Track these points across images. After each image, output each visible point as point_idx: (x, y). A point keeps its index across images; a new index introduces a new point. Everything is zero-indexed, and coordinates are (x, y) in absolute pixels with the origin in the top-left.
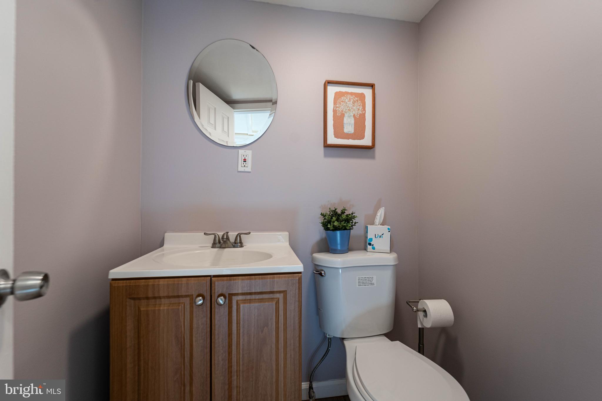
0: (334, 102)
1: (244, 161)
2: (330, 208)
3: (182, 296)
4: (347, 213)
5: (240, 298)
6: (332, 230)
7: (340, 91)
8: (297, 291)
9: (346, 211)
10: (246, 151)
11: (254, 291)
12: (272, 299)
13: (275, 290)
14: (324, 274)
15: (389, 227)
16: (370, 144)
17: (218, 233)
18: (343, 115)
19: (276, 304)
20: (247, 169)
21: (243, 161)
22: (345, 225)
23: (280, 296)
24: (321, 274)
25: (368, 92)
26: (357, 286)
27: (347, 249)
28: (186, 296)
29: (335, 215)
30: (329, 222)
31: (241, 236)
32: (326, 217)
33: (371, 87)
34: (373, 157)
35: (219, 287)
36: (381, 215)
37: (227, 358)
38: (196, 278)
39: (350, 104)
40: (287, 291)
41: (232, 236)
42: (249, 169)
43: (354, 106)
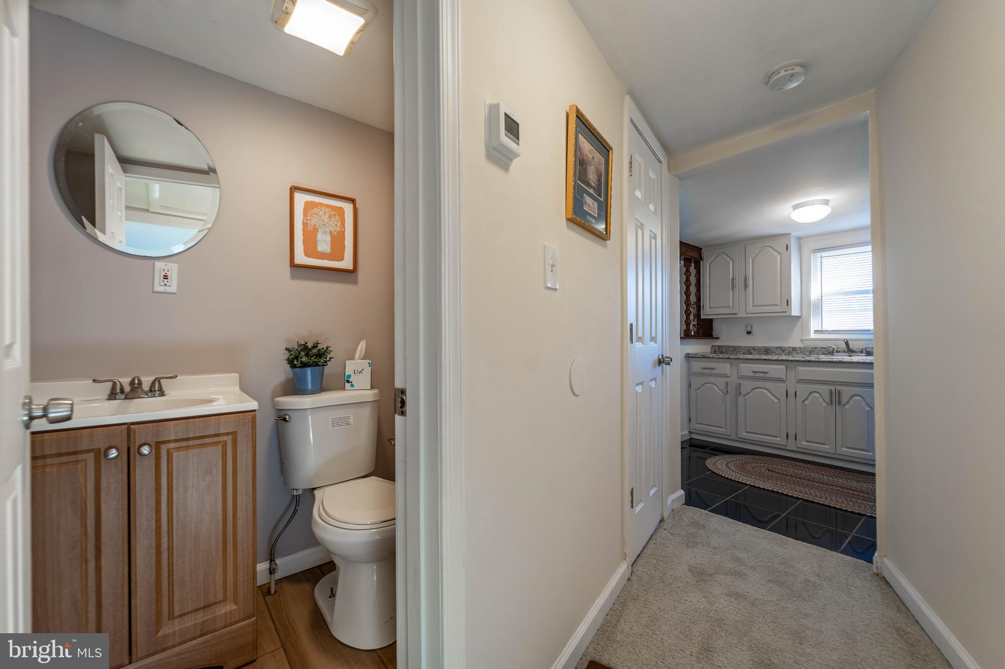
0: (304, 213)
1: (164, 278)
2: (298, 342)
3: (82, 452)
4: (320, 347)
5: (172, 445)
6: (300, 367)
7: (312, 201)
8: (250, 430)
9: (319, 345)
10: (168, 264)
11: (192, 436)
12: (217, 443)
13: (222, 432)
14: (289, 419)
15: (370, 362)
16: (351, 267)
17: (120, 380)
18: (316, 231)
19: (223, 447)
20: (168, 290)
21: (162, 277)
22: (317, 360)
23: (228, 439)
24: (285, 419)
25: (348, 208)
26: (331, 428)
27: (320, 388)
28: (89, 451)
29: (305, 349)
30: (297, 358)
31: (162, 381)
32: (292, 353)
33: (352, 202)
34: (355, 282)
35: (140, 435)
36: (362, 347)
37: (154, 517)
38: (105, 428)
39: (326, 218)
40: (236, 432)
41: (147, 381)
42: (173, 288)
43: (330, 221)
